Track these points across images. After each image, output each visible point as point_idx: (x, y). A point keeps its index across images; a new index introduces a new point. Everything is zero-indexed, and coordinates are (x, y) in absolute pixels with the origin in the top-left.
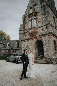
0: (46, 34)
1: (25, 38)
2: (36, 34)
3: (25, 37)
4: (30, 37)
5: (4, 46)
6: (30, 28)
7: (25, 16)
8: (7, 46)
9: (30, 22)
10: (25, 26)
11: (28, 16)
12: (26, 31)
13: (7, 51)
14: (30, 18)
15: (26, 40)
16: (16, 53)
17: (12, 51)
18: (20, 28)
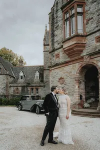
1: (56, 60)
2: (82, 51)
3: (54, 58)
5: (12, 79)
6: (68, 36)
7: (55, 8)
8: (18, 78)
9: (68, 22)
10: (56, 33)
11: (62, 8)
12: (59, 46)
13: (20, 89)
14: (66, 13)
15: (57, 65)
16: (38, 93)
17: (29, 89)
18: (45, 40)
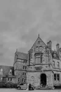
0: (49, 70)
2: (41, 69)
4: (36, 70)
7: (31, 51)
10: (31, 59)
12: (32, 65)
13: (2, 78)
17: (7, 79)
